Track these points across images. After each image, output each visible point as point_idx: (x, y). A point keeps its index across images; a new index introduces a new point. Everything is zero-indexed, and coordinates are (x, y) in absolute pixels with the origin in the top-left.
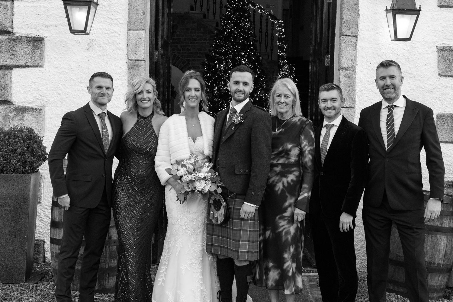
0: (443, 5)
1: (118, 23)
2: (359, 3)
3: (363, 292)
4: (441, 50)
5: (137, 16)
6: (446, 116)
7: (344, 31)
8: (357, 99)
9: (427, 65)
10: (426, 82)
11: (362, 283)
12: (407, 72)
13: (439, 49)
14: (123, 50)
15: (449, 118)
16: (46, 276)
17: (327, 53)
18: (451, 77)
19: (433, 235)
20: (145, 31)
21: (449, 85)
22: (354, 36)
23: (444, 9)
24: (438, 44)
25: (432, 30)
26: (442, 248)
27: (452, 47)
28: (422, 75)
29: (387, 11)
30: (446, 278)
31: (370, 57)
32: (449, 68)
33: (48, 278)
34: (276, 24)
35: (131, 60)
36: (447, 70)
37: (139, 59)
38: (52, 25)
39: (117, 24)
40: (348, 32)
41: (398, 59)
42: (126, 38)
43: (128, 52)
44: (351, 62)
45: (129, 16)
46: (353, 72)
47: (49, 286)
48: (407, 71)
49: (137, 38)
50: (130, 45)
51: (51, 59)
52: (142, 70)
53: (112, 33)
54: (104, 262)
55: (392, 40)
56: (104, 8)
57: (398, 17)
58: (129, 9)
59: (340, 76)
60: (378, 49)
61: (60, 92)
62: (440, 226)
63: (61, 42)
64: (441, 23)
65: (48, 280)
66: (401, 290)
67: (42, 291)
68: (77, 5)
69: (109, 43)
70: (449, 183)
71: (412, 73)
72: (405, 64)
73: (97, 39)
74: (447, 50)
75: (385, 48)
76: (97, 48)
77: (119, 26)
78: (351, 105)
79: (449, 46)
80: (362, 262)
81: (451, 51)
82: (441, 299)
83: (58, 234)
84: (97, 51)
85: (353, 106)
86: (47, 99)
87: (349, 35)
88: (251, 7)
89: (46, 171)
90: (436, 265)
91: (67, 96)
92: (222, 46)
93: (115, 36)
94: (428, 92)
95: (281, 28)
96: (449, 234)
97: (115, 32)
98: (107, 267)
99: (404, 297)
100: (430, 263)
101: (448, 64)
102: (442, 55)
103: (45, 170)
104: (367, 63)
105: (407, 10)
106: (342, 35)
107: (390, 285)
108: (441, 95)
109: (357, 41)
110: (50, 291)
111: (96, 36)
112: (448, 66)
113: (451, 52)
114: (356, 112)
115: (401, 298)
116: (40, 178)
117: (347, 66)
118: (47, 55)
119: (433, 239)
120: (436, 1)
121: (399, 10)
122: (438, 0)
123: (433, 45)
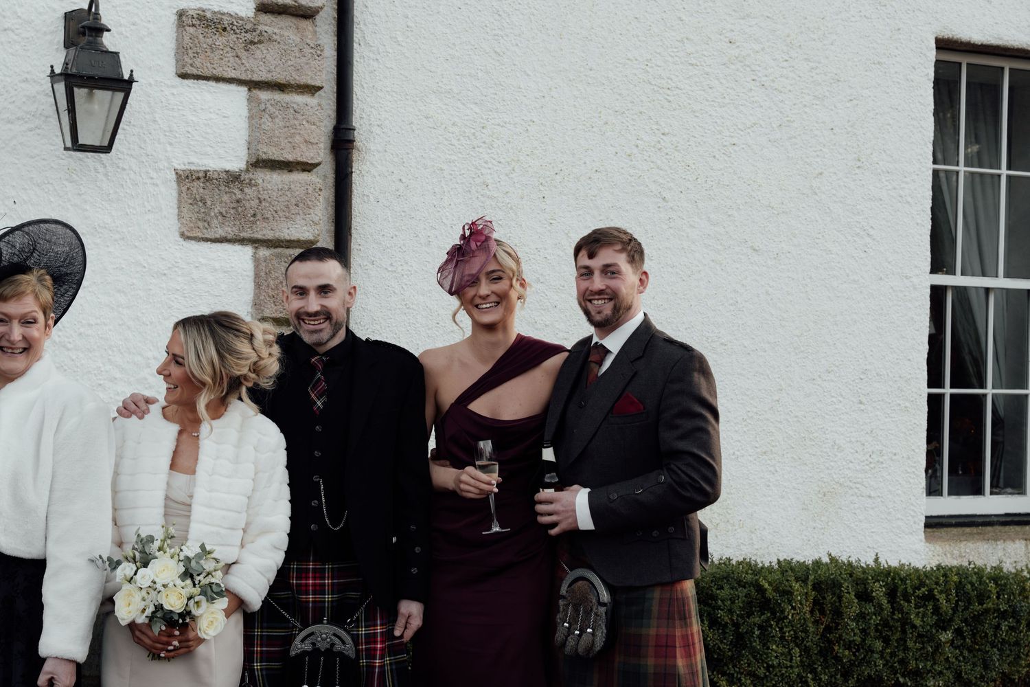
0: (188, 72)
4: (186, 178)
9: (152, 212)
10: (151, 253)
12: (105, 228)
13: (180, 176)
18: (209, 243)
21: (203, 261)
23: (189, 82)
24: (180, 164)
25: (165, 131)
27: (211, 173)
28: (140, 236)
29: (53, 75)
31: (14, 186)
32: (205, 221)
36: (200, 224)
41: (83, 194)
48: (107, 226)
55: (66, 149)
57: (80, 93)
60: (34, 167)
64: (184, 115)
71: (119, 229)
72: (100, 208)
74: (198, 178)
75: (52, 167)
79: (204, 169)
81: (207, 181)
94: (155, 275)
101: (203, 210)
102: (188, 189)
104: (7, 203)
105: (102, 78)
108: (185, 284)
112: (203, 215)
113: (208, 184)
120: (173, 62)
121: (81, 77)
122: (177, 61)
123: (166, 164)
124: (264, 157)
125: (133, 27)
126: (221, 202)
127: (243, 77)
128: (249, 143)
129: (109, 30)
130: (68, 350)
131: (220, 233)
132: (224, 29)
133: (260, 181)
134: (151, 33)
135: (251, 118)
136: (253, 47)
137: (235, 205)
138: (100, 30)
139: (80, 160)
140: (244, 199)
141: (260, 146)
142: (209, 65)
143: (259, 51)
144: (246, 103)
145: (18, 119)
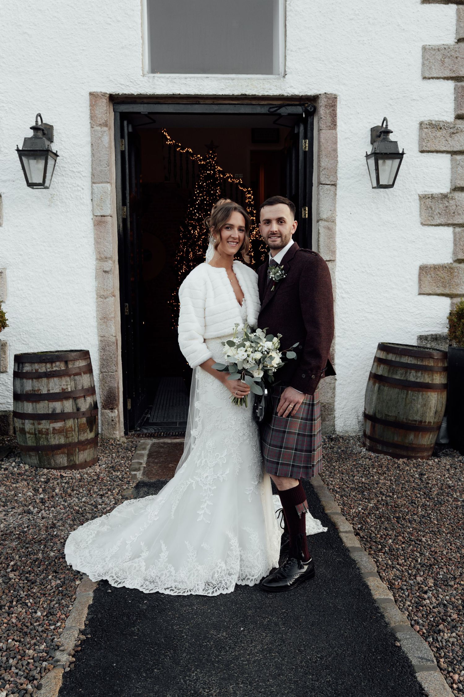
0: (424, 150)
1: (81, 176)
2: (337, 149)
3: (351, 453)
4: (423, 198)
5: (101, 168)
6: (429, 267)
7: (323, 180)
8: (337, 251)
9: (409, 214)
10: (408, 232)
11: (348, 443)
12: (389, 222)
13: (421, 197)
14: (88, 206)
15: (432, 269)
16: (14, 450)
17: (305, 205)
18: (434, 226)
19: (424, 393)
20: (111, 184)
21: (431, 235)
22: (332, 185)
23: (425, 154)
24: (421, 192)
25: (414, 177)
26: (433, 406)
27: (434, 195)
28: (404, 225)
29: (368, 156)
30: (436, 436)
31: (350, 206)
32: (432, 217)
33: (16, 453)
34: (246, 192)
35: (96, 216)
36: (430, 218)
37: (105, 215)
38: (9, 180)
39: (80, 178)
40: (327, 180)
41: (379, 208)
42: (91, 192)
43: (93, 208)
44: (331, 212)
45: (92, 167)
46: (332, 223)
47: (14, 463)
49: (102, 192)
50: (95, 199)
51: (10, 217)
52: (109, 226)
53: (75, 187)
54: (73, 436)
55: (373, 188)
56: (65, 159)
58: (92, 161)
59: (320, 228)
60: (358, 198)
61: (22, 253)
62: (430, 382)
63: (20, 198)
64: (422, 170)
65: (15, 456)
66: (391, 451)
67: (6, 469)
68: (33, 155)
69: (72, 198)
70: (433, 337)
72: (386, 213)
73: (58, 194)
74: (429, 198)
75: (366, 197)
76: (59, 204)
77: (82, 180)
78: (332, 258)
79: (431, 193)
80: (346, 421)
81: (433, 198)
82: (431, 457)
83: (20, 407)
84: (60, 207)
85: (334, 259)
86: (8, 261)
87: (328, 183)
88: (222, 176)
89: (11, 338)
90: (427, 423)
91: (30, 257)
92: (195, 213)
93: (78, 191)
94: (410, 242)
95: (250, 195)
96: (439, 390)
97: (78, 186)
98: (76, 441)
99: (393, 458)
100: (421, 422)
101: (431, 212)
102: (424, 203)
103: (10, 336)
104: (348, 214)
105: (391, 154)
106: (320, 183)
107: (378, 445)
108: (423, 245)
109: (336, 190)
110: (15, 469)
111: (57, 191)
112: (431, 214)
113: (433, 200)
114: (337, 265)
115: (391, 460)
116: (5, 345)
117: (326, 216)
118: (6, 213)
119: (424, 397)
120: (417, 146)
121: (382, 154)
122: (419, 145)
123: (414, 192)
124: (459, 186)
125: (400, 132)
126: (439, 208)
127: (449, 150)
128: (451, 180)
129: (392, 132)
130: (373, 276)
131: (439, 222)
132: (441, 128)
133: (456, 197)
134: (408, 134)
135: (452, 168)
136: (453, 135)
137: (445, 209)
138: (388, 132)
139: (378, 193)
140: (449, 206)
141: (457, 181)
142: (434, 145)
143: (456, 137)
144: (450, 162)
145: (352, 177)
